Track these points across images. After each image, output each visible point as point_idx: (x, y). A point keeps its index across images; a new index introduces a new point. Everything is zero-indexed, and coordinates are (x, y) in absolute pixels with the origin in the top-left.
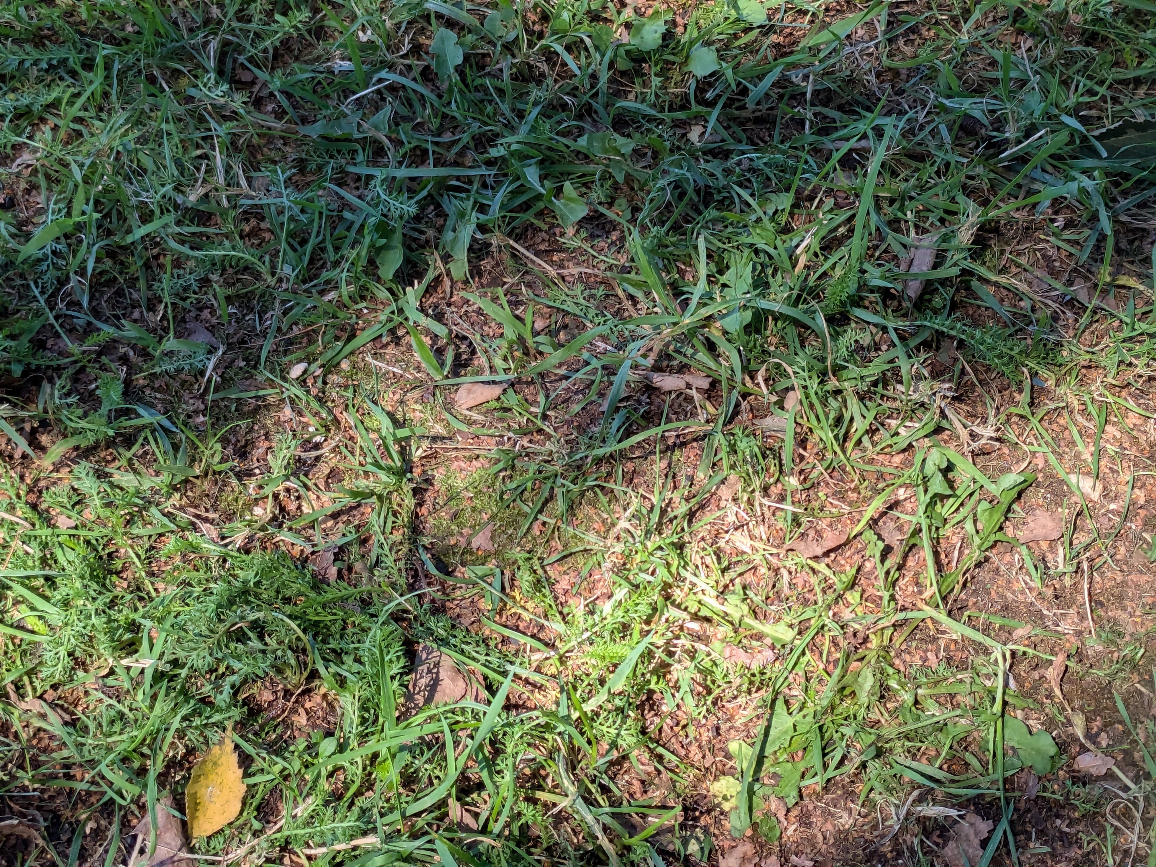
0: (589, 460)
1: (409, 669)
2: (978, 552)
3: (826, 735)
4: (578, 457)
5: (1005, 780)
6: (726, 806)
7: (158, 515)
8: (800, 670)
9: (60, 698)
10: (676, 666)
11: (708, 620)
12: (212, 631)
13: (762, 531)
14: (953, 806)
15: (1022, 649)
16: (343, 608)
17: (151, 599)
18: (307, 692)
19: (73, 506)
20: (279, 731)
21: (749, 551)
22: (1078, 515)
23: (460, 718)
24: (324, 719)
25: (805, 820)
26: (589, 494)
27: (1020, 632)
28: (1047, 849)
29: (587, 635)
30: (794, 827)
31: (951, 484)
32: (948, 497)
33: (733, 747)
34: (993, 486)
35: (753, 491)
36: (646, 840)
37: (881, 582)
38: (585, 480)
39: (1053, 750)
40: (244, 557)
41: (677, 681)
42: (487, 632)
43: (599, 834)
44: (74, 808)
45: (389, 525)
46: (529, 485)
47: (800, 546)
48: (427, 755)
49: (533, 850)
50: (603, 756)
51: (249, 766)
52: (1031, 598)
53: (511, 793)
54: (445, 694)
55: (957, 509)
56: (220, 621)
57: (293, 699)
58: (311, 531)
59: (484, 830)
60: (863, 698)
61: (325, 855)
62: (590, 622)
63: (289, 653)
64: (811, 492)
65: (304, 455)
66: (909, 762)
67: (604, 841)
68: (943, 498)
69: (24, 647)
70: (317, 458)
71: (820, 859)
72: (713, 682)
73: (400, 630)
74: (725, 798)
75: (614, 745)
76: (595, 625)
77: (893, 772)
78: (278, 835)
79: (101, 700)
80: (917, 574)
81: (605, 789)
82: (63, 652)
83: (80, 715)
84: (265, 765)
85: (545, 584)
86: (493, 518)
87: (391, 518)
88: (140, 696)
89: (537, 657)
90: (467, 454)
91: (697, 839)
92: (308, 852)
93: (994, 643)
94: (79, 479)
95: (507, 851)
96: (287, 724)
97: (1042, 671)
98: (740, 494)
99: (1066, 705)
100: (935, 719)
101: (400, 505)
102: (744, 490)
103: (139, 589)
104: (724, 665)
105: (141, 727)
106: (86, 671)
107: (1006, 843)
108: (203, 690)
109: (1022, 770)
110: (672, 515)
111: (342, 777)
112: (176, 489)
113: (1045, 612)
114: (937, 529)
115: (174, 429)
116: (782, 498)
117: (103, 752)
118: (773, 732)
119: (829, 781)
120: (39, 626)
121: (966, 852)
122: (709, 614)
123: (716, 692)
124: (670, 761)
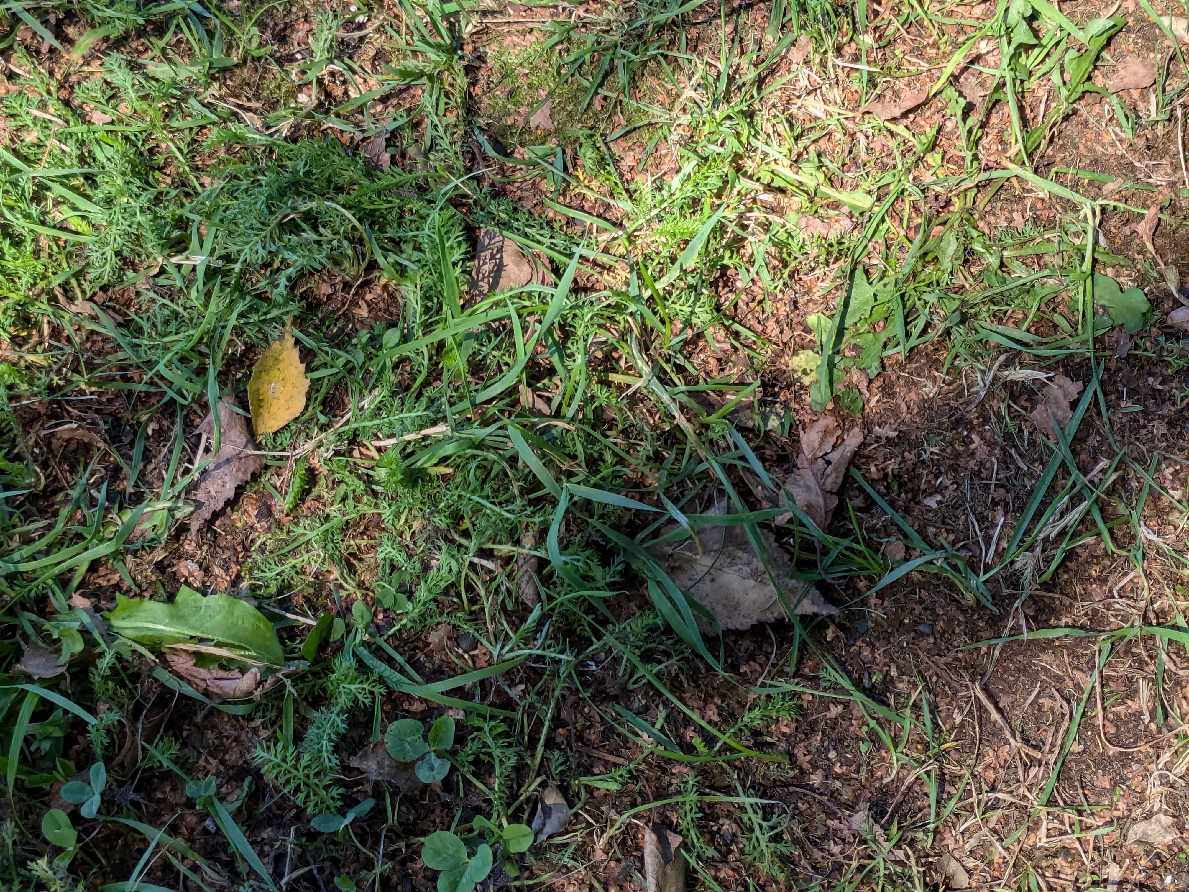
0: (650, 27)
1: (472, 254)
2: (1065, 104)
3: (909, 304)
4: (638, 24)
5: (1096, 340)
6: (806, 381)
7: (197, 106)
8: (879, 238)
9: (111, 300)
10: (751, 239)
11: (782, 191)
12: (263, 224)
13: (836, 94)
14: (1041, 369)
15: (1112, 203)
16: (399, 196)
17: (197, 194)
18: (367, 284)
19: (108, 101)
20: (340, 324)
21: (823, 116)
22: (1171, 59)
23: (527, 303)
24: (386, 310)
25: (888, 390)
26: (652, 64)
27: (1110, 186)
28: (1139, 408)
29: (655, 212)
30: (876, 398)
31: (1036, 33)
32: (1034, 47)
33: (812, 320)
34: (1081, 33)
35: (826, 52)
36: (724, 417)
37: (963, 142)
38: (647, 50)
39: (1145, 306)
40: (292, 146)
41: (752, 255)
42: (551, 215)
43: (676, 414)
44: (135, 410)
45: (442, 106)
46: (588, 57)
47: (877, 108)
48: (494, 342)
49: (608, 433)
50: (677, 335)
51: (311, 362)
52: (1121, 150)
53: (584, 376)
54: (510, 280)
55: (1043, 61)
56: (271, 213)
57: (352, 291)
58: (360, 117)
59: (558, 414)
60: (947, 264)
61: (395, 446)
62: (658, 198)
63: (345, 243)
64: (887, 50)
65: (347, 36)
66: (995, 326)
67: (681, 420)
68: (1028, 48)
69: (69, 248)
70: (361, 39)
71: (905, 429)
72: (790, 255)
73: (459, 215)
74: (804, 372)
75: (688, 324)
76: (663, 201)
77: (978, 337)
78: (346, 428)
79: (153, 301)
80: (1001, 132)
81: (680, 369)
82: (109, 252)
83: (133, 316)
84: (329, 359)
85: (610, 161)
86: (551, 94)
87: (443, 100)
88: (194, 294)
89: (604, 237)
90: (520, 28)
91: (777, 414)
92: (378, 444)
93: (1083, 199)
94: (111, 71)
95: (582, 434)
96: (348, 317)
97: (1133, 226)
98: (811, 56)
99: (1158, 258)
100: (1022, 281)
101: (451, 85)
102: (816, 51)
103: (183, 185)
104: (800, 236)
105: (196, 326)
106: (135, 271)
107: (1096, 403)
108: (259, 285)
109: (1113, 329)
110: (740, 82)
111: (408, 368)
112: (214, 78)
113: (1137, 164)
114: (1022, 82)
115: (207, 15)
116: (856, 58)
117: (160, 352)
118: (852, 304)
119: (912, 349)
120: (82, 226)
121: (1055, 415)
122: (783, 184)
123: (793, 264)
124: (746, 338)
